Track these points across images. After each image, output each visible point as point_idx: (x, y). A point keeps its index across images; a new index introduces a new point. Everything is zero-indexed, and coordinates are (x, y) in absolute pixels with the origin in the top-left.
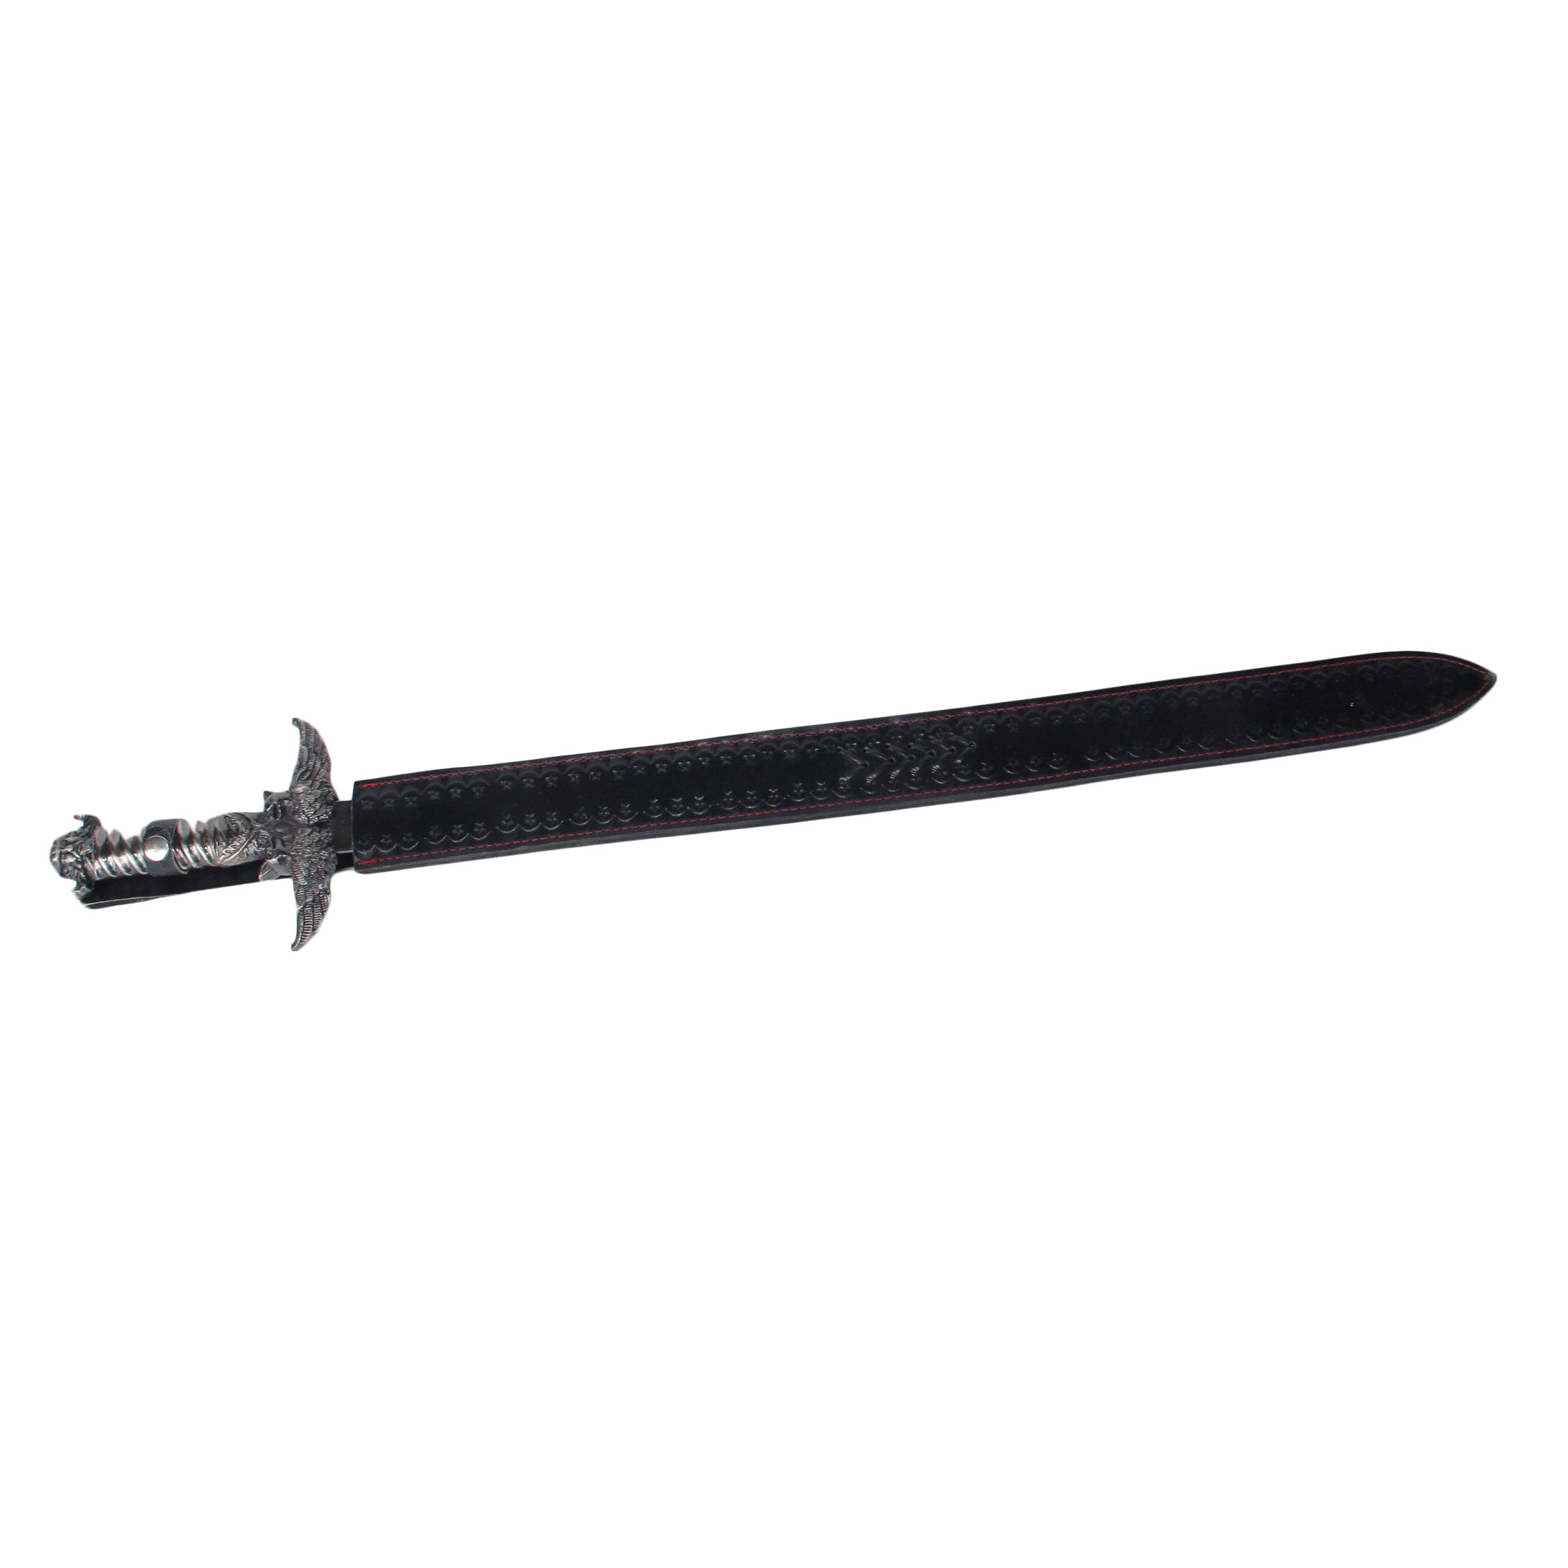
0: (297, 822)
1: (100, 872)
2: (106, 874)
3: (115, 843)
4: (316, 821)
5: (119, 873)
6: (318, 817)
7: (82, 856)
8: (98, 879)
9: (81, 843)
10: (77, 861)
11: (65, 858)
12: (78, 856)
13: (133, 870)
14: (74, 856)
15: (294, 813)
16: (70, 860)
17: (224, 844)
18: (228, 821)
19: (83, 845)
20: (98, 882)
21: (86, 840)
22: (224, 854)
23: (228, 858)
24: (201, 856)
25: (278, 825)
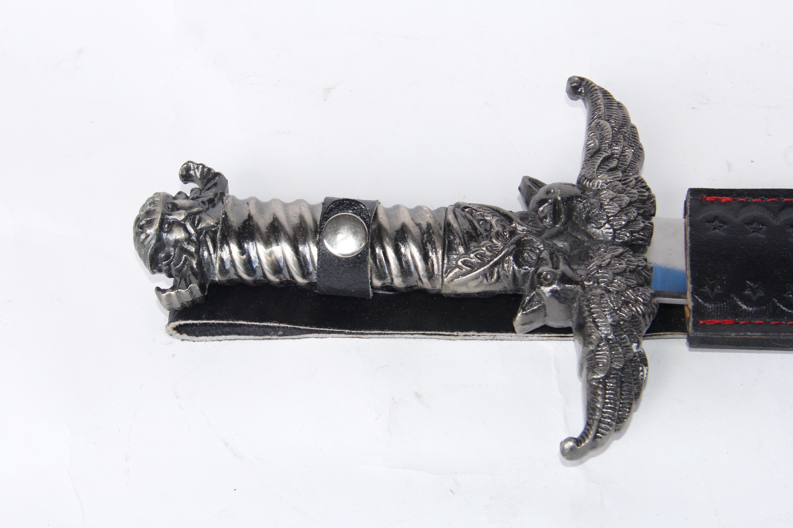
0: (590, 236)
1: (228, 266)
2: (237, 273)
3: (263, 222)
4: (626, 238)
5: (259, 273)
6: (632, 233)
7: (199, 233)
8: (217, 278)
9: (199, 212)
10: (189, 240)
11: (170, 231)
12: (192, 231)
13: (285, 271)
14: (186, 230)
15: (588, 220)
16: (178, 235)
17: (461, 250)
18: (468, 215)
19: (203, 216)
20: (215, 285)
21: (208, 209)
22: (457, 266)
23: (464, 275)
24: (416, 267)
25: (558, 235)
